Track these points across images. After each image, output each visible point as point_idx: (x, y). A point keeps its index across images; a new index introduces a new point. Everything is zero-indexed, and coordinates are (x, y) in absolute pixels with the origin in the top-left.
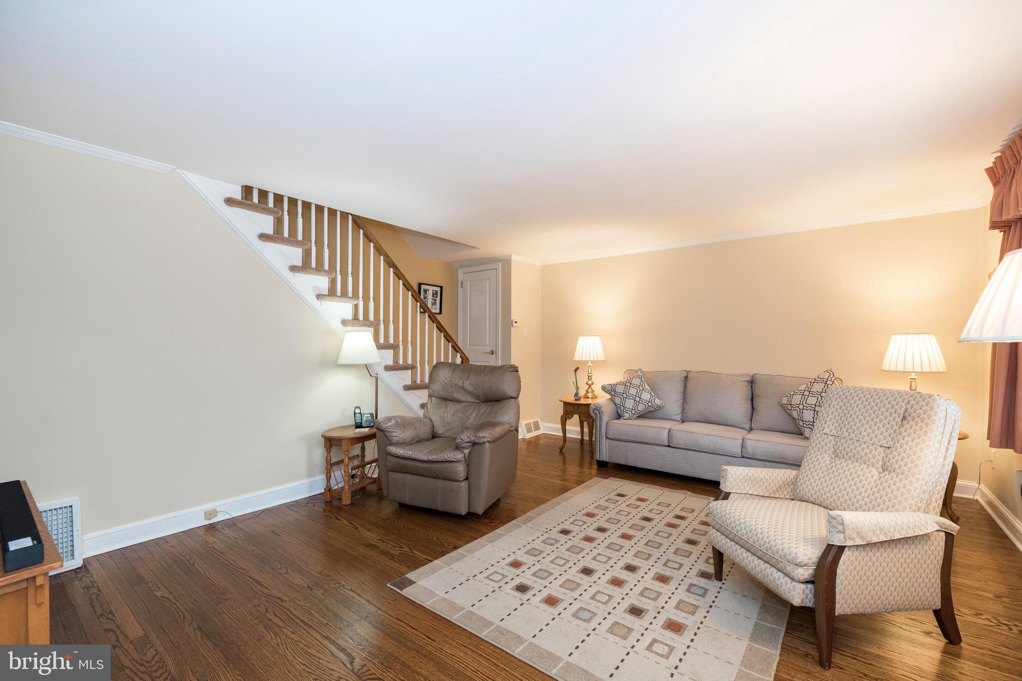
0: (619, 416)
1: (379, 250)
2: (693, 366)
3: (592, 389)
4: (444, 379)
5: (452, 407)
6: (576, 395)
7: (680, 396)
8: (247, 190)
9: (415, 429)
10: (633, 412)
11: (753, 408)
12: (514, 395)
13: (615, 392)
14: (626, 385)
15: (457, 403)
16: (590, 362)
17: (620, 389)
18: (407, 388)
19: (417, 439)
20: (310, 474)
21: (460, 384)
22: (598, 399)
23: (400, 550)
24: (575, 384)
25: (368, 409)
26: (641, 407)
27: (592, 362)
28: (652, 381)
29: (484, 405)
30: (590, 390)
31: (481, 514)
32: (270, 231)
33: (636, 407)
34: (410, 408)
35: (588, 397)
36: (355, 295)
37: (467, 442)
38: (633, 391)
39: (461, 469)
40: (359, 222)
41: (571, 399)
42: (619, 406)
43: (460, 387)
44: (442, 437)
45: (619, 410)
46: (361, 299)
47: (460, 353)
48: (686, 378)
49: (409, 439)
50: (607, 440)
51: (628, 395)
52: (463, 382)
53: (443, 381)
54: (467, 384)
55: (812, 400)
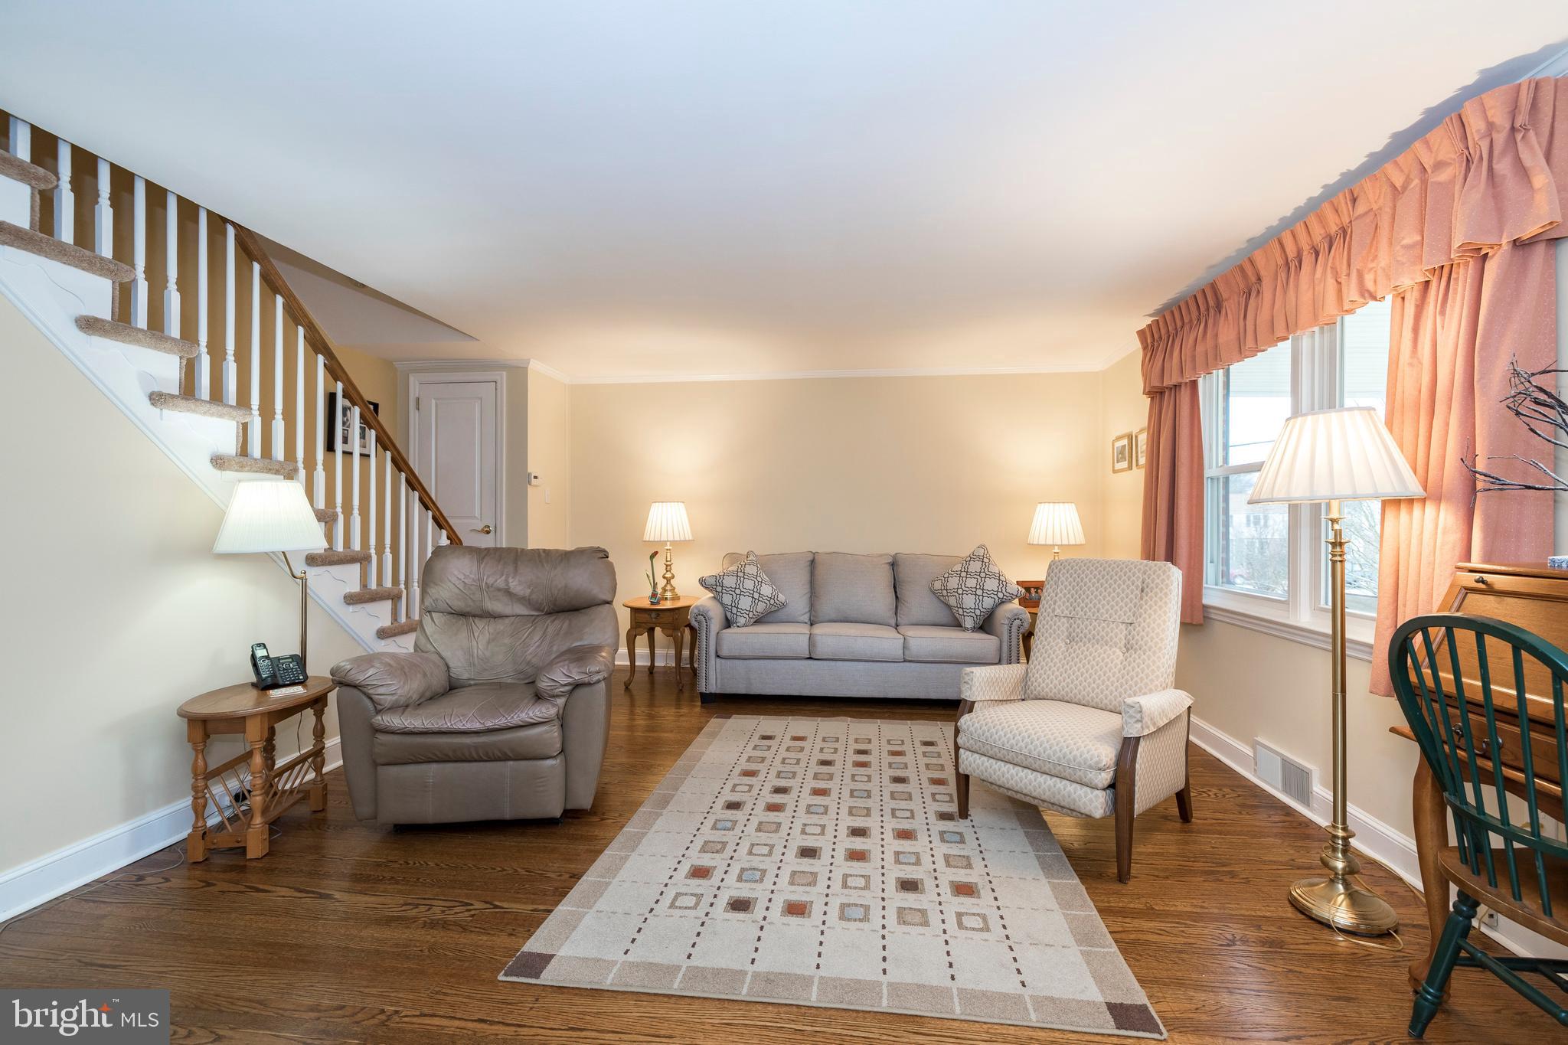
0: (728, 624)
2: (821, 545)
3: (672, 586)
4: (462, 577)
5: (483, 631)
6: (654, 595)
7: (806, 589)
9: (425, 675)
10: (751, 614)
11: (897, 597)
12: (608, 598)
13: (722, 586)
14: (737, 576)
15: (492, 620)
16: (668, 543)
17: (730, 582)
18: (351, 599)
19: (428, 694)
21: (500, 583)
22: (681, 600)
24: (651, 578)
25: (284, 646)
26: (761, 607)
27: (672, 543)
28: (768, 565)
29: (553, 618)
30: (669, 587)
31: (589, 807)
33: (755, 608)
34: (355, 639)
35: (666, 599)
37: (565, 685)
38: (749, 584)
39: (551, 735)
41: (646, 604)
42: (730, 607)
43: (499, 590)
44: (470, 685)
45: (729, 614)
47: (446, 530)
48: (813, 562)
49: (415, 697)
50: (718, 660)
51: (742, 590)
52: (506, 581)
53: (460, 580)
54: (514, 583)
55: (971, 583)
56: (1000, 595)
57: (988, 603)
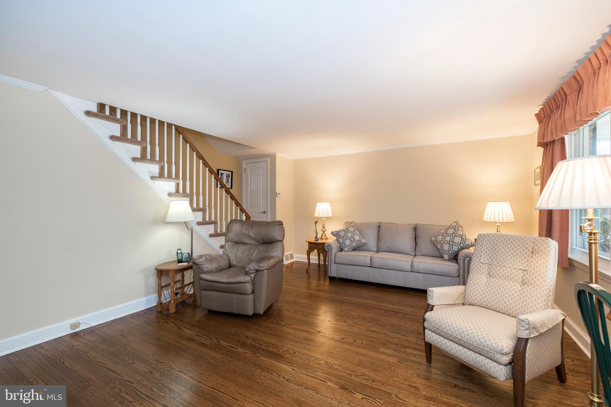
0: (341, 250)
1: (193, 148)
2: (383, 220)
3: (325, 234)
4: (236, 230)
5: (241, 248)
6: (316, 237)
7: (376, 237)
8: (101, 107)
9: (218, 262)
10: (350, 247)
11: (416, 243)
12: (280, 239)
13: (339, 235)
14: (345, 231)
15: (245, 245)
16: (324, 218)
17: (342, 234)
18: (211, 236)
19: (219, 269)
20: (147, 294)
21: (247, 233)
22: (329, 240)
23: (211, 341)
24: (315, 231)
25: (186, 250)
26: (354, 244)
27: (325, 218)
28: (360, 228)
29: (262, 246)
30: (324, 234)
31: (262, 314)
32: (118, 134)
33: (351, 244)
34: (213, 249)
35: (323, 239)
36: (177, 177)
37: (253, 270)
38: (349, 235)
39: (249, 287)
40: (179, 130)
41: (313, 240)
42: (342, 244)
43: (246, 235)
44: (235, 267)
45: (341, 246)
46: (181, 179)
47: (245, 213)
48: (379, 226)
49: (214, 269)
50: (335, 264)
51: (347, 237)
52: (249, 232)
53: (236, 231)
54: (251, 233)
55: (448, 239)
56: (462, 245)
57: (455, 248)
